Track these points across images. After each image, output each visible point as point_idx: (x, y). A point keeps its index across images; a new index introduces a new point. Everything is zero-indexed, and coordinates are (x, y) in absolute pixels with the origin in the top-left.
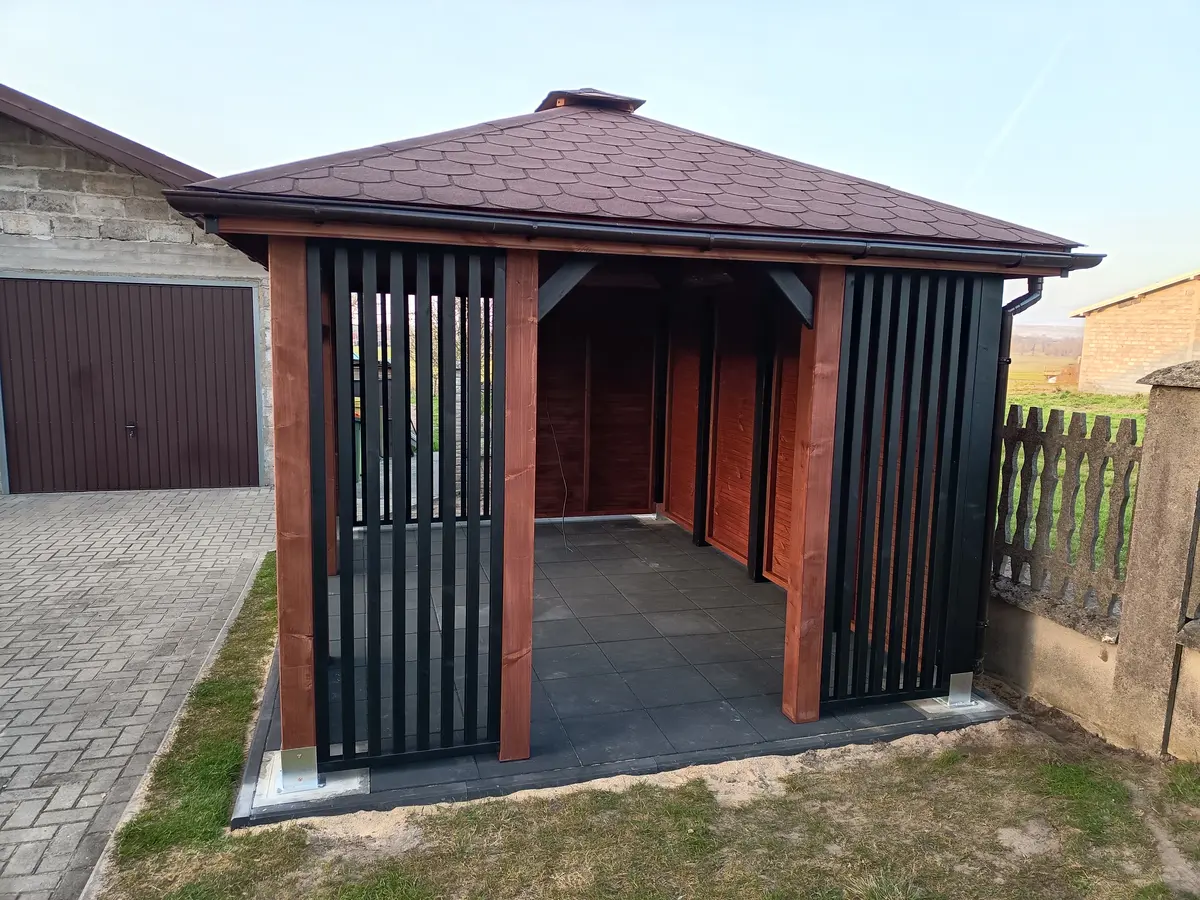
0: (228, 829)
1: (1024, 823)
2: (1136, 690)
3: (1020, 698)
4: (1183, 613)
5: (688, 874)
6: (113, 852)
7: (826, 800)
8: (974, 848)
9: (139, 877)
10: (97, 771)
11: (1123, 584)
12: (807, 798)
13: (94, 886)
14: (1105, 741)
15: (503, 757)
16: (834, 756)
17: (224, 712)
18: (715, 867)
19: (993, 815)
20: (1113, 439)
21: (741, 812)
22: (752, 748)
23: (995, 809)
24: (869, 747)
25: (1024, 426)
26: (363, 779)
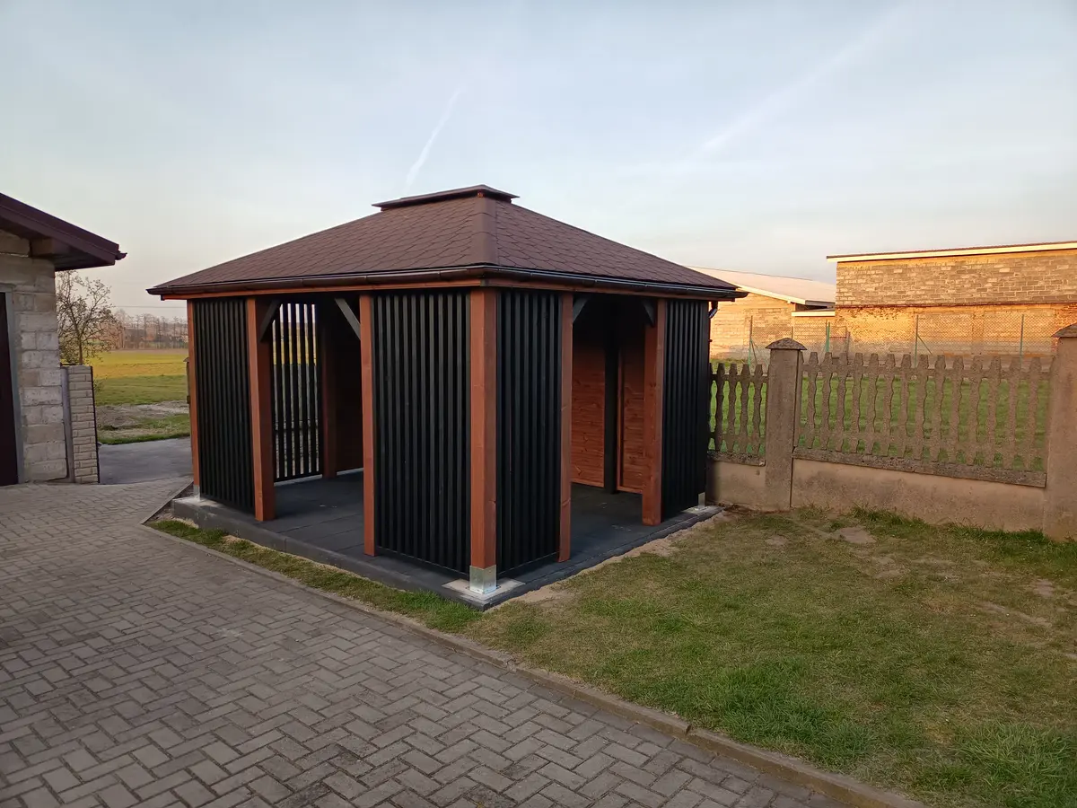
0: (480, 612)
2: (776, 483)
3: (720, 503)
4: (793, 445)
11: (764, 438)
14: (763, 511)
16: (679, 536)
19: (758, 538)
20: (752, 374)
23: (755, 536)
26: (516, 581)
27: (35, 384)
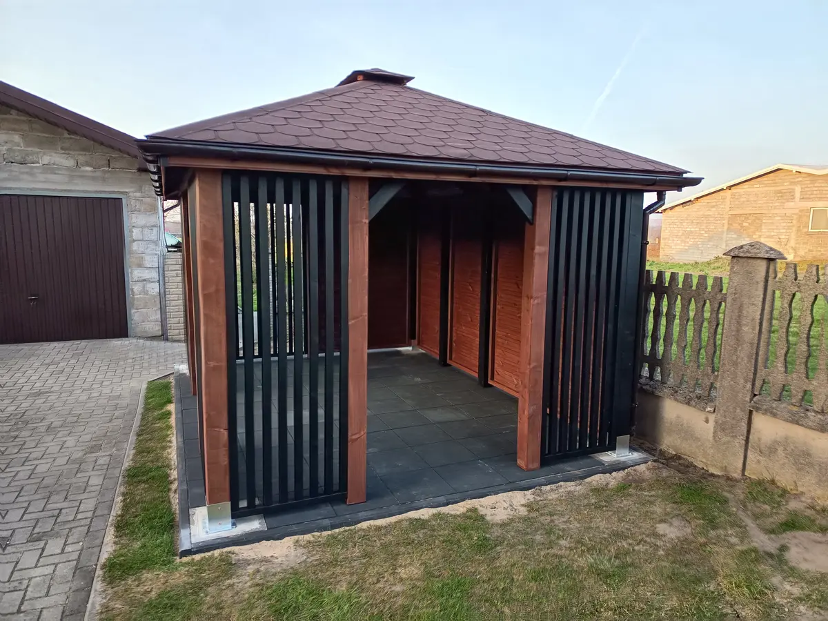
0: (178, 558)
1: (670, 520)
2: (725, 439)
3: (656, 450)
4: (752, 391)
5: (479, 563)
6: (103, 577)
7: (553, 516)
8: (644, 536)
9: (126, 591)
10: (71, 529)
11: (717, 376)
12: (542, 515)
13: (96, 600)
14: (708, 471)
15: (349, 502)
16: (552, 490)
17: (151, 486)
18: (494, 559)
19: (652, 517)
20: (709, 289)
21: (503, 525)
22: (504, 487)
23: (653, 513)
24: (573, 483)
25: (654, 283)
26: (260, 521)
27: (140, 266)
